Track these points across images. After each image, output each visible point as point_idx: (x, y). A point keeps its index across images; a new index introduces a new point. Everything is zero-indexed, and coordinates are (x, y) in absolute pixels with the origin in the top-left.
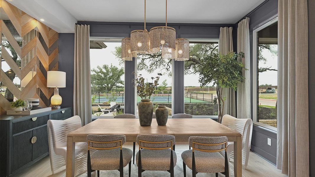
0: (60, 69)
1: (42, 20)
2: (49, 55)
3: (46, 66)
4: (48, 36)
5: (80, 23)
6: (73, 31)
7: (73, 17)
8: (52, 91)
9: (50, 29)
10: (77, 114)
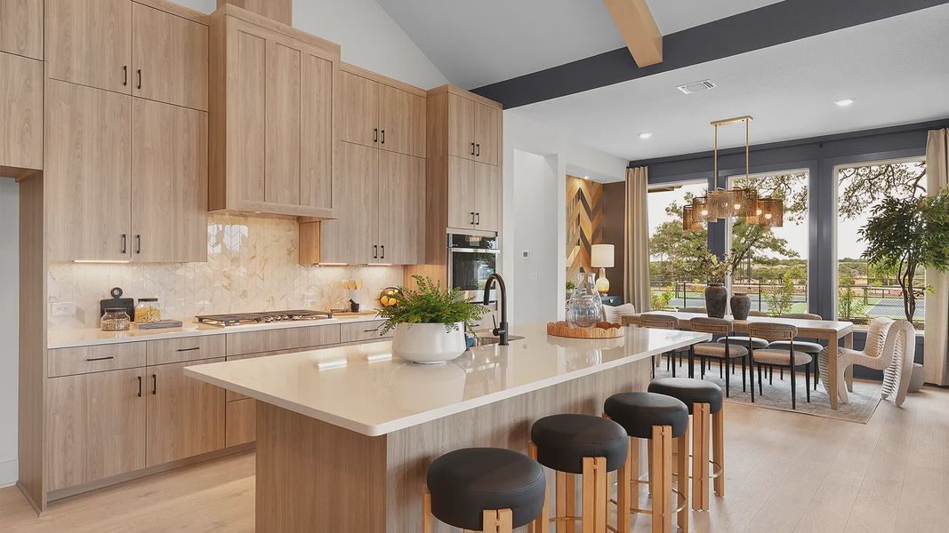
0: (606, 241)
1: (586, 178)
2: (592, 220)
3: (589, 237)
4: (590, 194)
5: (633, 164)
6: (623, 178)
7: (623, 159)
8: (597, 271)
9: (593, 182)
10: (628, 302)
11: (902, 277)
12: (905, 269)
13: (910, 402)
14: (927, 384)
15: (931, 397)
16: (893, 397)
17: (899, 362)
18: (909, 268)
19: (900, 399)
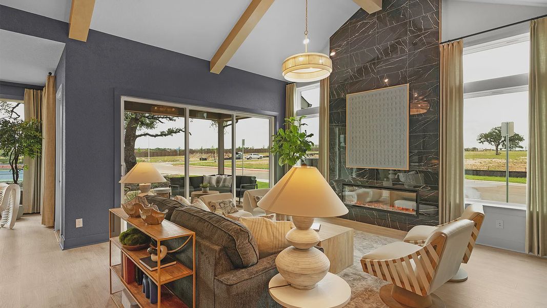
11: (11, 161)
12: (13, 157)
13: (18, 225)
14: (24, 214)
15: (27, 220)
16: (8, 225)
17: (11, 206)
18: (15, 157)
19: (12, 224)
